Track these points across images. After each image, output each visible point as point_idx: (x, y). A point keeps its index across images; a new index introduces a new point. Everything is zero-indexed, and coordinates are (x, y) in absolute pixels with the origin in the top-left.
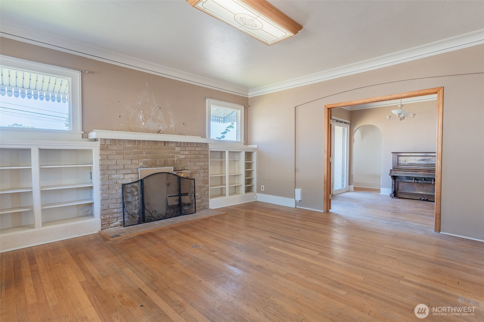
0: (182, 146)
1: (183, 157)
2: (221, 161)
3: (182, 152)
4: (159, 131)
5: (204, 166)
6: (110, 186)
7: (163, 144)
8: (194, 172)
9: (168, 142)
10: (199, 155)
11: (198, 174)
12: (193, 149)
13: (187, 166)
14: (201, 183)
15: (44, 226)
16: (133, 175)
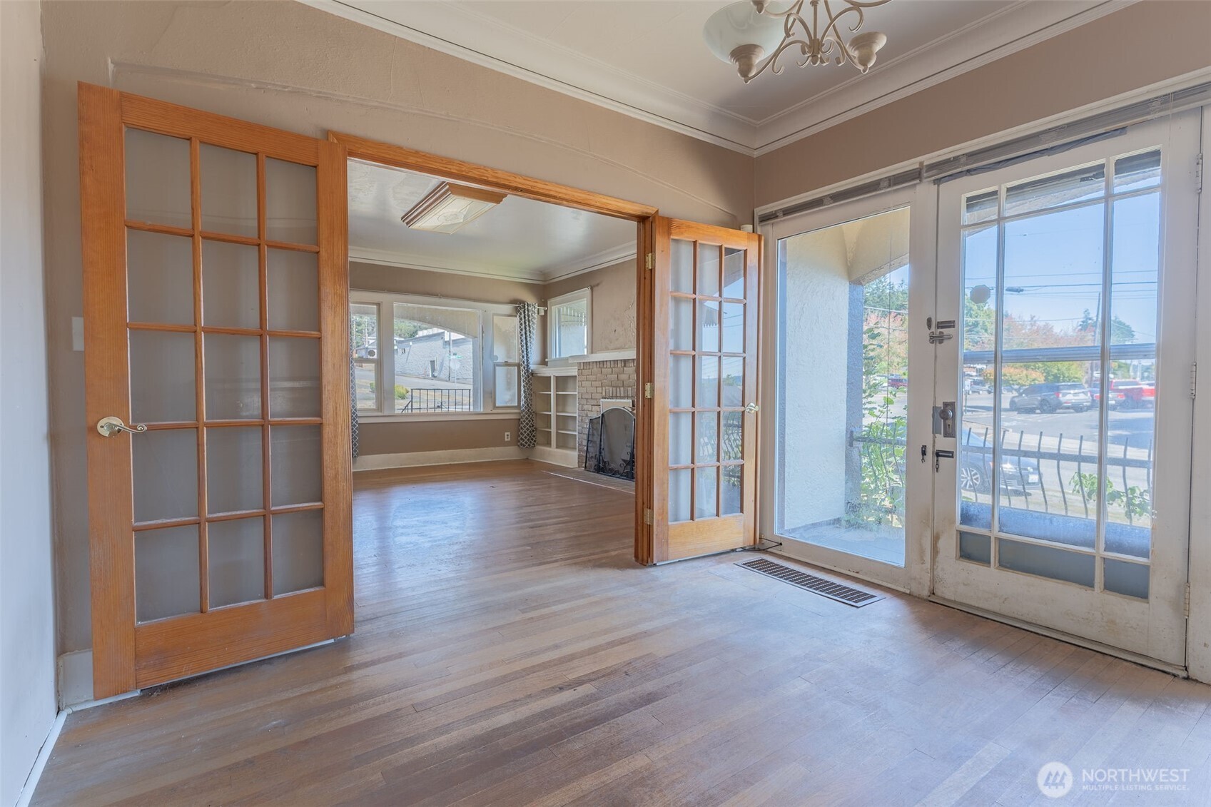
6: (583, 418)
7: (623, 364)
9: (628, 360)
15: (557, 448)
16: (597, 408)
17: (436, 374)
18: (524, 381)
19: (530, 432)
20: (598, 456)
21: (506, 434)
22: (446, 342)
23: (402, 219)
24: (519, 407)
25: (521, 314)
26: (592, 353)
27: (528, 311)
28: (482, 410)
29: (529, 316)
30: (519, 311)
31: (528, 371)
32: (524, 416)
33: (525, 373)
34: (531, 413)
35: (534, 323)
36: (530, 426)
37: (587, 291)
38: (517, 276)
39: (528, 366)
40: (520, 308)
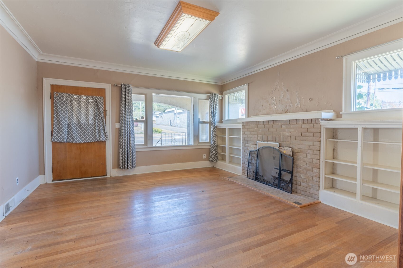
0: (287, 124)
1: (288, 134)
2: (374, 143)
3: (287, 130)
4: (287, 111)
5: (313, 146)
6: (245, 150)
7: (272, 123)
8: (300, 151)
9: (276, 121)
10: (306, 133)
11: (304, 154)
12: (299, 126)
13: (292, 144)
14: (307, 165)
15: (229, 163)
16: (255, 146)
17: (171, 124)
18: (212, 130)
19: (215, 154)
20: (255, 171)
21: (204, 155)
22: (175, 113)
23: (154, 43)
24: (210, 142)
25: (211, 99)
26: (248, 117)
27: (215, 97)
28: (193, 144)
29: (215, 99)
30: (210, 97)
31: (214, 126)
32: (212, 147)
33: (213, 127)
34: (216, 145)
35: (217, 103)
36: (215, 152)
37: (246, 86)
38: (209, 80)
39: (214, 123)
40: (211, 96)
